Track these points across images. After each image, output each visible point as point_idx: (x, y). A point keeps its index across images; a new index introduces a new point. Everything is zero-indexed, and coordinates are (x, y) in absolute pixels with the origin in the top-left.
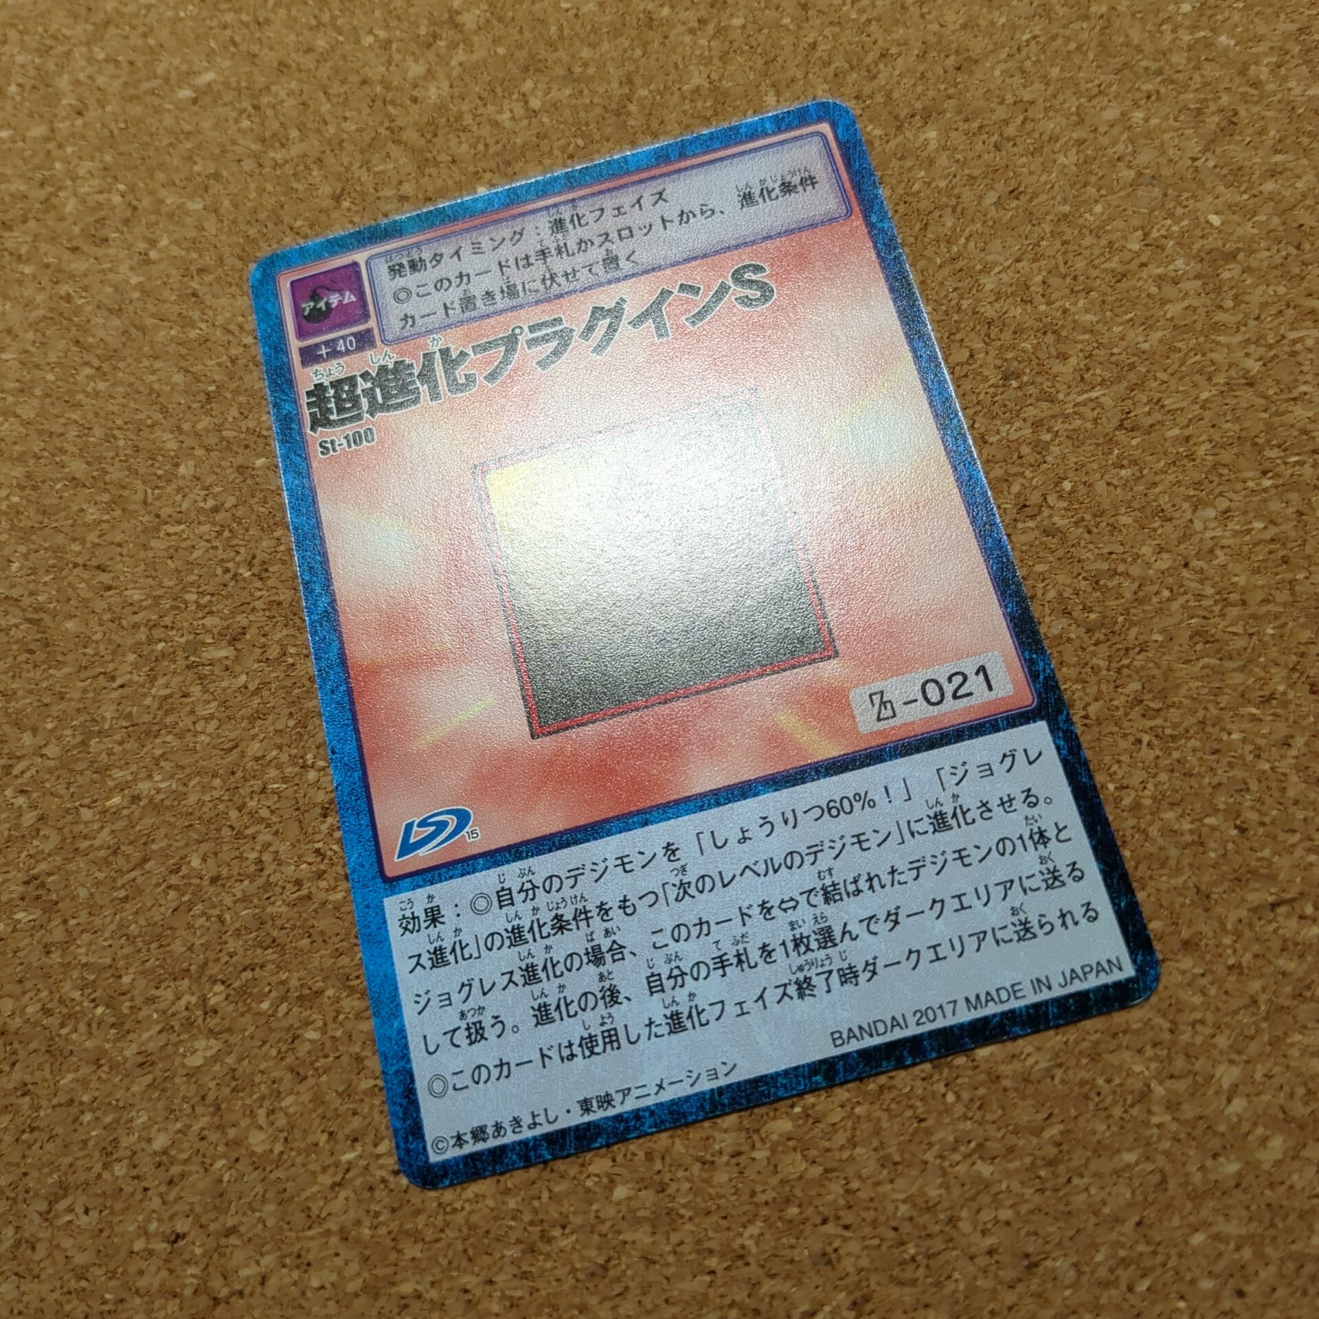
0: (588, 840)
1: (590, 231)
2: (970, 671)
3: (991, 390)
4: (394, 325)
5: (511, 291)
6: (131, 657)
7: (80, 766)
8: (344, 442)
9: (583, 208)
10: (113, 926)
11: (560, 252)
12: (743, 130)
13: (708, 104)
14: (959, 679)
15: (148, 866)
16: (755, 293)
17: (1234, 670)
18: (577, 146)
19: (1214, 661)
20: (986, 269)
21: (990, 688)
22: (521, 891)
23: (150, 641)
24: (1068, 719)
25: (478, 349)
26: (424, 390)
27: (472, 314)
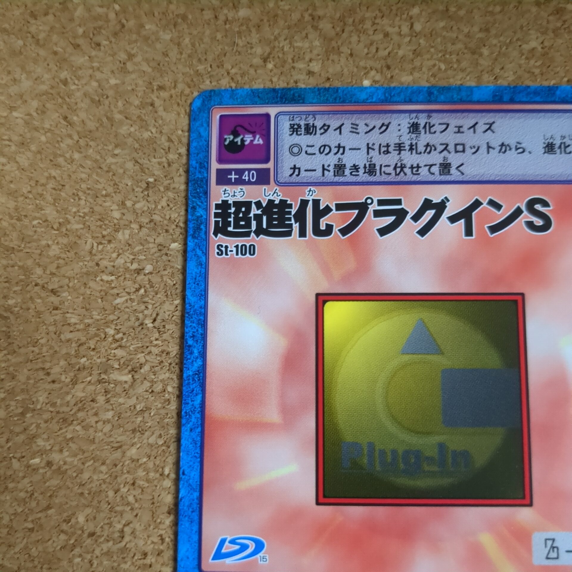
1: (436, 139)
4: (285, 173)
5: (371, 170)
6: (62, 363)
7: (17, 429)
8: (234, 249)
9: (436, 119)
10: (21, 546)
11: (411, 149)
12: (558, 93)
13: (538, 64)
15: (50, 512)
16: (539, 222)
18: (440, 69)
23: (77, 355)
25: (339, 207)
26: (296, 227)
27: (341, 179)
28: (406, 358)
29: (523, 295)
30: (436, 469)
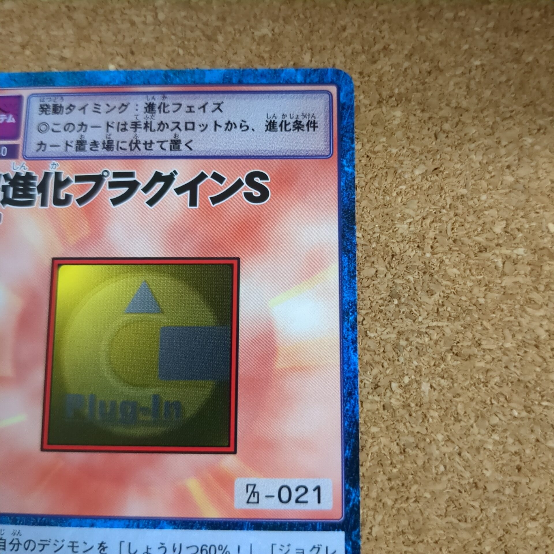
0: (56, 525)
1: (168, 118)
2: (310, 488)
3: (381, 302)
4: (32, 149)
5: (109, 145)
9: (170, 100)
11: (146, 127)
12: (283, 75)
13: (268, 49)
14: (302, 490)
16: (257, 194)
17: (465, 529)
18: (178, 54)
19: (455, 521)
20: (402, 219)
21: (319, 502)
22: (11, 543)
24: (359, 537)
25: (79, 179)
26: (38, 196)
27: (82, 154)
28: (129, 317)
29: (238, 259)
30: (149, 418)
